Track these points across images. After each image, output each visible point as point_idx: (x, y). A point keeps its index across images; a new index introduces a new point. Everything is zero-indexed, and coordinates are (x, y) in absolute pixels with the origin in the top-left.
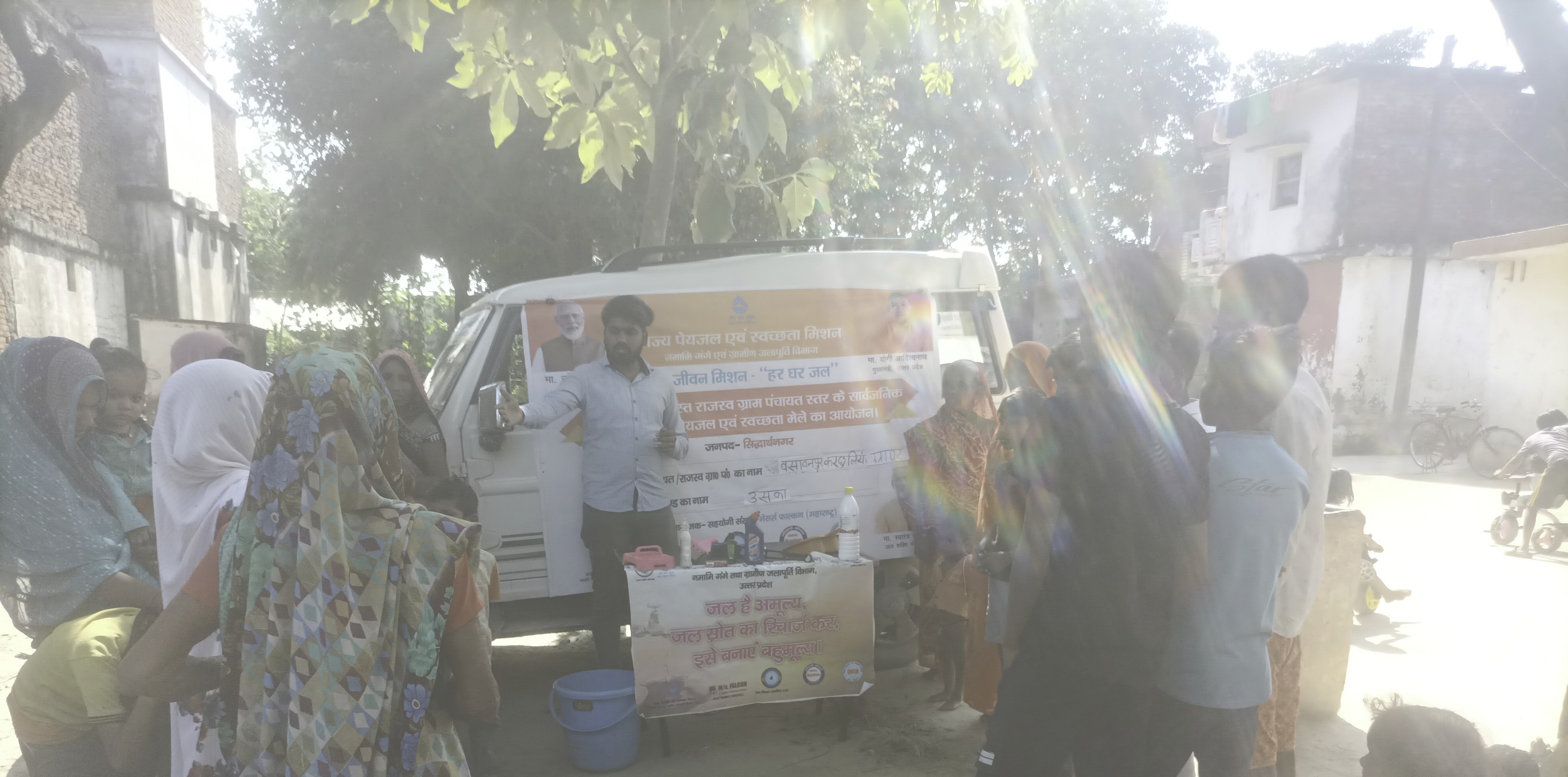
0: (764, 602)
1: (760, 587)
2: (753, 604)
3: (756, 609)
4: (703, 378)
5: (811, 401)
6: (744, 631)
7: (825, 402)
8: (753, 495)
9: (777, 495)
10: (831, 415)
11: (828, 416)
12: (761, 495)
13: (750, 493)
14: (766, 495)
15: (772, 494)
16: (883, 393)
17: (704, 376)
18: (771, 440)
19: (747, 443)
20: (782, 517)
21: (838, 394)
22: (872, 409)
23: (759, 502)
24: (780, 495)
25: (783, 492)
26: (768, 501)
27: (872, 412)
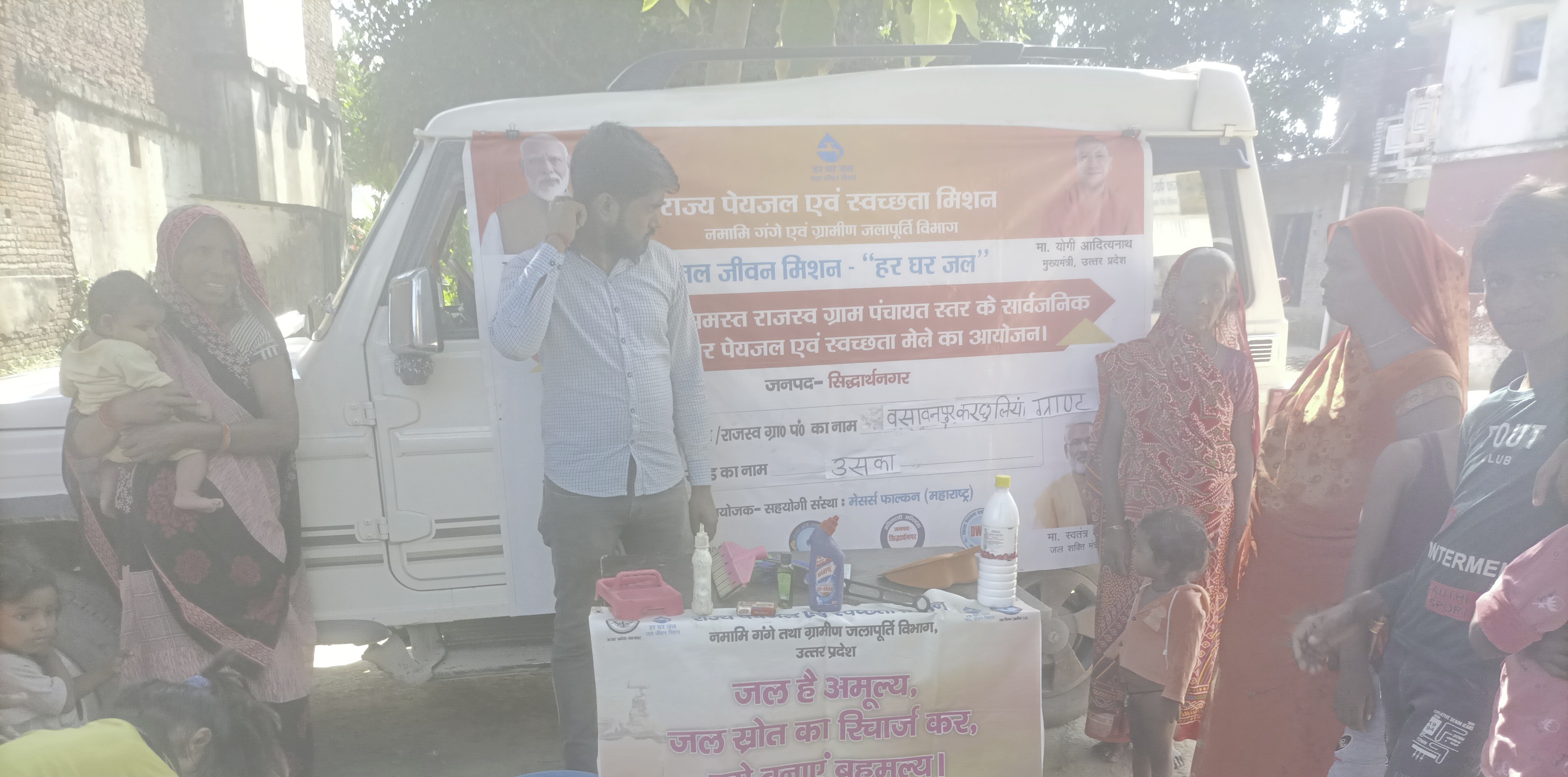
0: (840, 682)
1: (833, 654)
2: (820, 686)
3: (826, 693)
4: (767, 270)
5: (942, 313)
6: (803, 733)
7: (964, 314)
8: (840, 463)
9: (878, 464)
10: (972, 337)
11: (966, 337)
12: (854, 463)
13: (836, 460)
14: (862, 463)
15: (870, 462)
16: (1057, 301)
17: (769, 266)
18: (874, 375)
19: (834, 380)
20: (886, 499)
21: (986, 302)
22: (1038, 329)
23: (850, 474)
24: (884, 463)
25: (888, 459)
26: (864, 474)
27: (1037, 333)
